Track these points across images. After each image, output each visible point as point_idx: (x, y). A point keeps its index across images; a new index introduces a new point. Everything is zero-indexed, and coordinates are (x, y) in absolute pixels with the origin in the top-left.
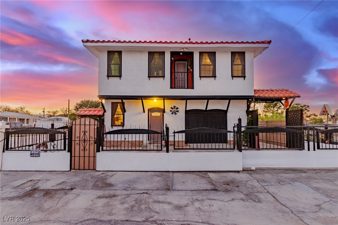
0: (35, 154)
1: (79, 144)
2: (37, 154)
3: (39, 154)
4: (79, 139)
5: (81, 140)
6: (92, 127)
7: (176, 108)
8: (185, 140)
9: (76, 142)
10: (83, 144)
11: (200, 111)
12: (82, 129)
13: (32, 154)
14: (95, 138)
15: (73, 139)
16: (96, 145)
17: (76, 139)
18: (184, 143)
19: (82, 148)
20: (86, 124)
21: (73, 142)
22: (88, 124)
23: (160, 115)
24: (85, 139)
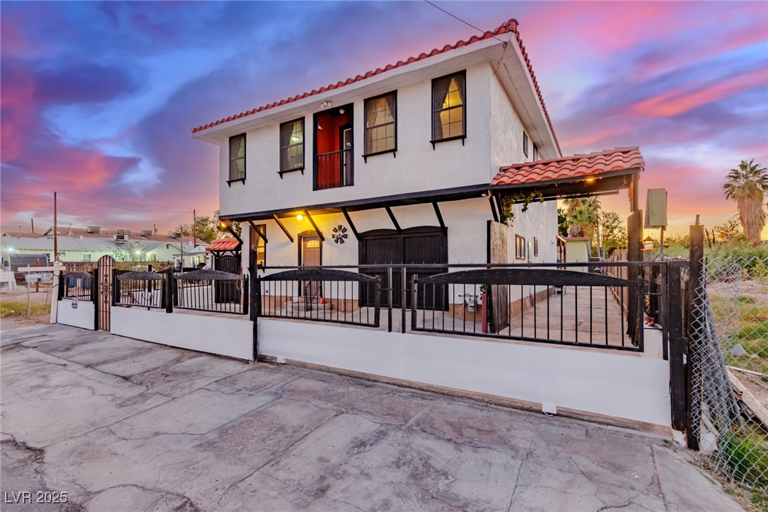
6: (111, 268)
8: (357, 299)
9: (101, 290)
10: (105, 293)
12: (105, 272)
13: (73, 304)
17: (101, 286)
18: (356, 305)
19: (104, 299)
20: (107, 264)
24: (106, 287)
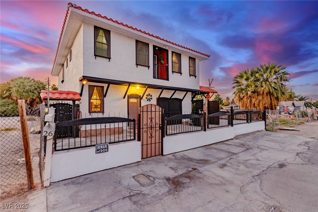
0: (103, 149)
1: (146, 131)
2: (105, 149)
3: (107, 148)
4: (146, 127)
5: (148, 127)
6: (157, 113)
7: (150, 95)
9: (144, 129)
10: (150, 131)
11: (167, 99)
12: (149, 116)
13: (98, 150)
14: (160, 125)
15: (141, 127)
16: (161, 131)
17: (144, 127)
19: (149, 135)
20: (152, 111)
21: (141, 130)
22: (154, 110)
23: (136, 102)
24: (151, 126)
